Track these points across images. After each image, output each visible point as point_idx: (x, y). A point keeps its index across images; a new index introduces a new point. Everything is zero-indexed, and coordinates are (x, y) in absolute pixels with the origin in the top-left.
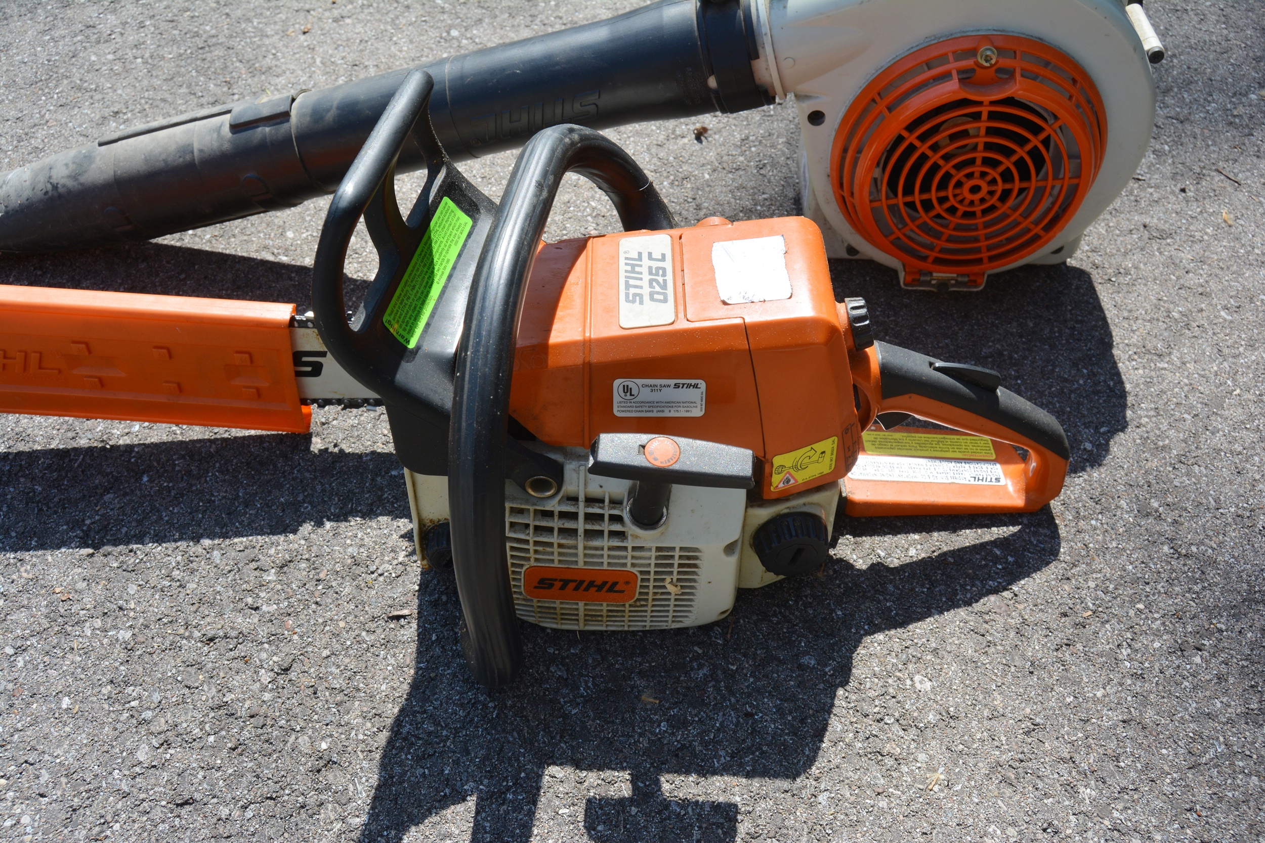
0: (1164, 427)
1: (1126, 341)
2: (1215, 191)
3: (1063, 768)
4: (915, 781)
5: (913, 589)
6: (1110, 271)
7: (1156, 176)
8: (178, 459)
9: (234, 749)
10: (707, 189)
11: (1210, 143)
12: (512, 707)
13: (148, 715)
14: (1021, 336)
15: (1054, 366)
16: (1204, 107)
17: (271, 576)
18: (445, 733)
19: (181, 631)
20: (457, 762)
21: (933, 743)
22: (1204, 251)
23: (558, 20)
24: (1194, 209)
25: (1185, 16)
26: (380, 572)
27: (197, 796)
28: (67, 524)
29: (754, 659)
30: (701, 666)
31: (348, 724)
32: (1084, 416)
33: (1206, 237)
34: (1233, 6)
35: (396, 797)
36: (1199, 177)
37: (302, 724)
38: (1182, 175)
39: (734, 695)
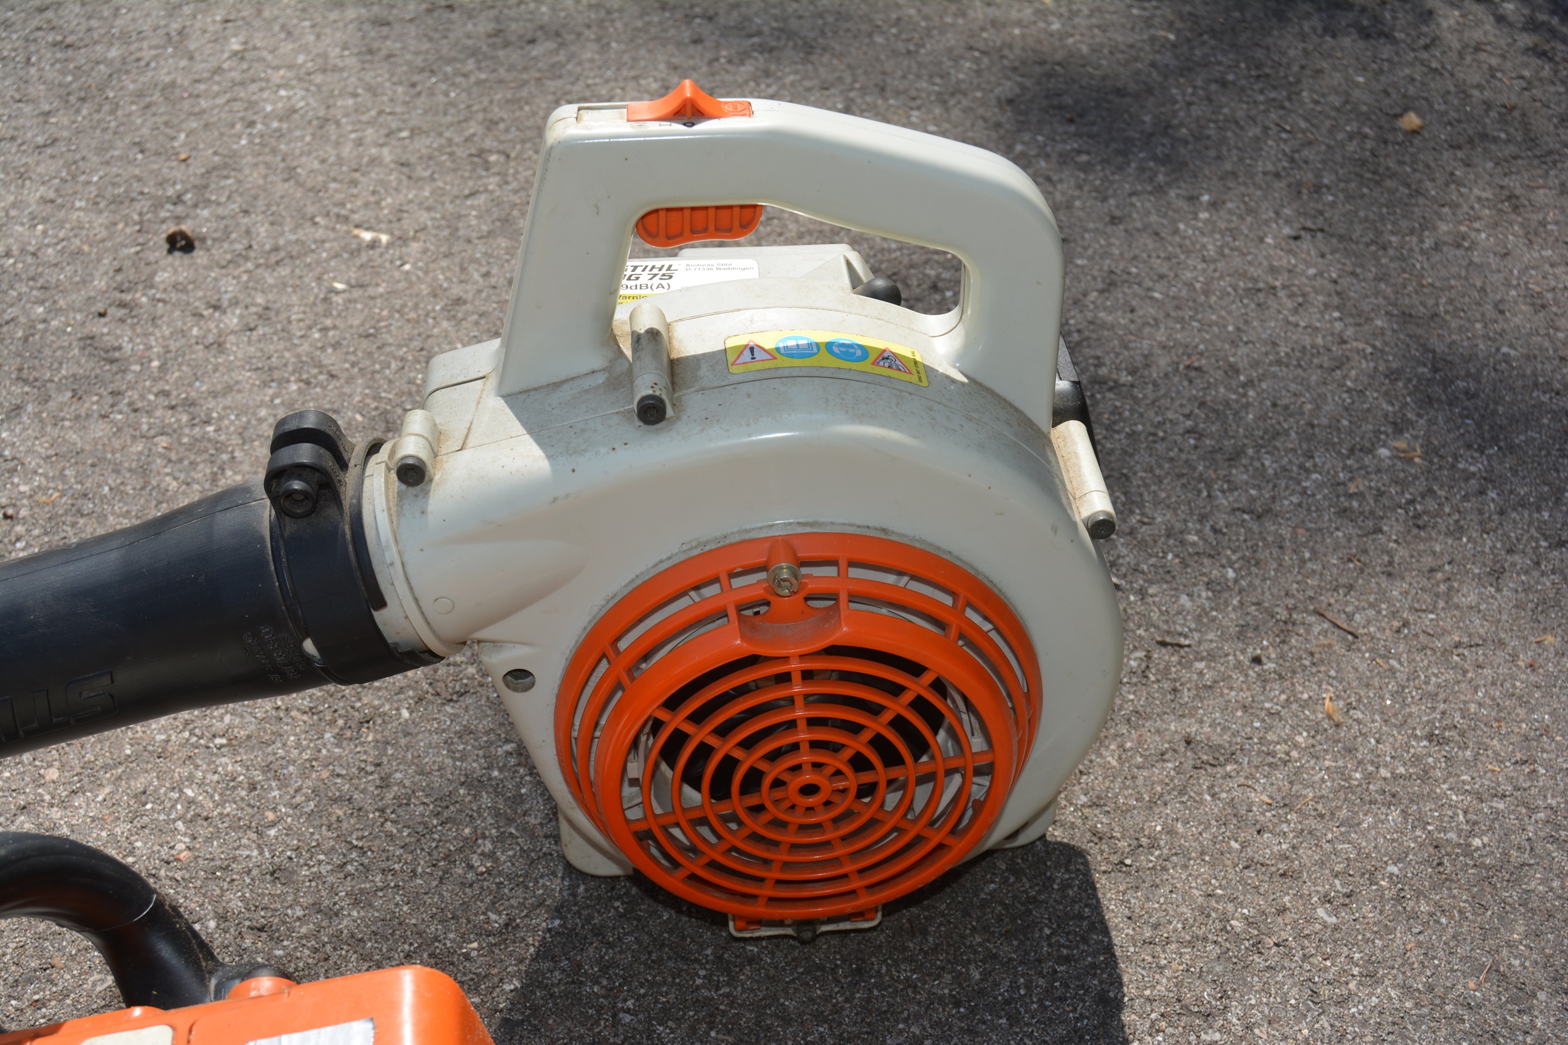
1: (1147, 992)
2: (1312, 654)
6: (1123, 844)
7: (1211, 636)
10: (403, 741)
11: (1307, 555)
14: (957, 1003)
16: (1299, 483)
22: (1291, 783)
23: (161, 399)
24: (1277, 693)
25: (1272, 302)
33: (1295, 754)
34: (1353, 274)
36: (1285, 629)
38: (1256, 629)
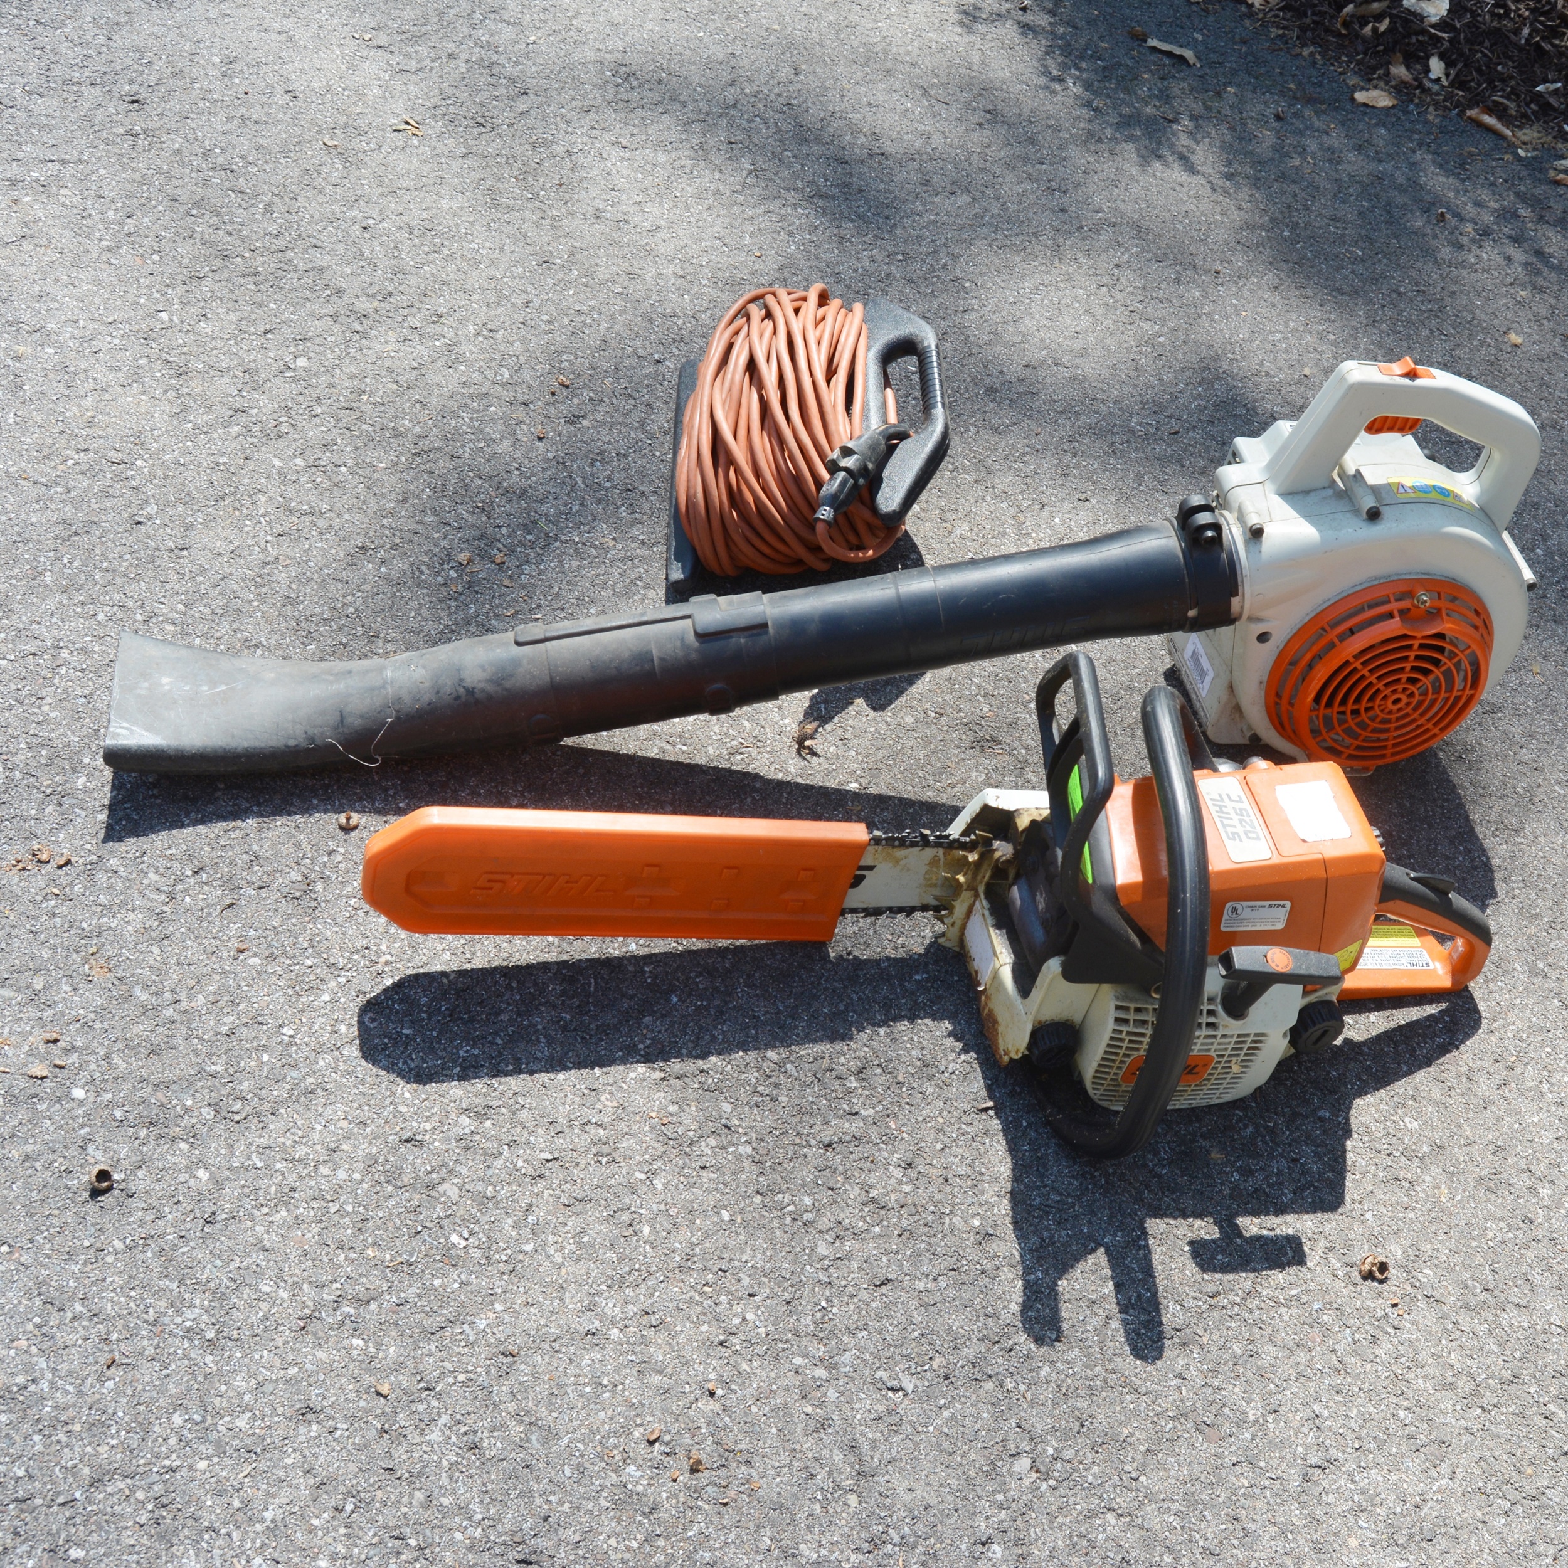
0: (1533, 896)
3: (1524, 1176)
4: (1428, 1196)
5: (1382, 1050)
8: (697, 977)
9: (900, 1236)
12: (1114, 1173)
13: (808, 1216)
14: (1403, 817)
15: (1437, 845)
17: (853, 1083)
18: (1070, 1200)
19: (798, 1141)
20: (1090, 1222)
21: (1432, 1167)
22: (1530, 725)
26: (950, 1070)
27: (890, 1276)
28: (621, 1050)
29: (1284, 1116)
30: (1246, 1126)
31: (987, 1202)
32: (1470, 891)
35: (1055, 1253)
37: (950, 1208)
39: (1279, 1146)
